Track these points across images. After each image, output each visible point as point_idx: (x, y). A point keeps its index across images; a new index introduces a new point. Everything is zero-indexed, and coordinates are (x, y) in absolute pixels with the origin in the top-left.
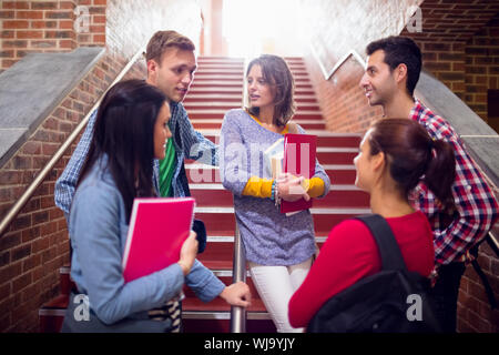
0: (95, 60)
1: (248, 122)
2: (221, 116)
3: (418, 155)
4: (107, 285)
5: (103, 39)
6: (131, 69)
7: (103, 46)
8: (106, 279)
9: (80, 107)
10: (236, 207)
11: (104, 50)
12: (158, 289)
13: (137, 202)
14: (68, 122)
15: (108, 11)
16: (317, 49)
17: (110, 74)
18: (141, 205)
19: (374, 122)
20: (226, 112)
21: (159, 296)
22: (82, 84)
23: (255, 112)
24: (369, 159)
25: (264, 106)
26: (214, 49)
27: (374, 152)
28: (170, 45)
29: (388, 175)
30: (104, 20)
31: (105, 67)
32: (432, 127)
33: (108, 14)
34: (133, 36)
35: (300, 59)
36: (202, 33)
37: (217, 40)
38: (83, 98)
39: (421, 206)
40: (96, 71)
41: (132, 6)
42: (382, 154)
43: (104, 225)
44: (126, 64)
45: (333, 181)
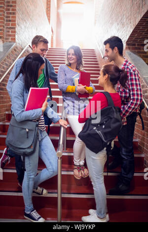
0: (12, 47)
1: (67, 68)
2: (58, 66)
3: (117, 74)
4: (19, 109)
5: (15, 39)
6: (24, 52)
7: (14, 42)
8: (19, 108)
9: (7, 65)
10: (63, 96)
11: (15, 44)
12: (34, 114)
13: (31, 88)
14: (3, 69)
15: (16, 29)
16: (99, 46)
17: (17, 53)
18: (32, 89)
19: (103, 66)
20: (60, 65)
21: (34, 116)
22: (7, 56)
23: (70, 65)
24: (103, 76)
25: (73, 63)
26: (57, 45)
27: (104, 74)
28: (41, 41)
29: (109, 81)
30: (15, 32)
31: (15, 50)
32: (130, 68)
33: (16, 30)
34: (25, 38)
35: (93, 50)
36: (52, 38)
37: (59, 42)
38: (8, 62)
39: (125, 94)
40: (12, 52)
41: (25, 26)
42: (107, 75)
43: (19, 92)
44: (22, 49)
45: (96, 89)
